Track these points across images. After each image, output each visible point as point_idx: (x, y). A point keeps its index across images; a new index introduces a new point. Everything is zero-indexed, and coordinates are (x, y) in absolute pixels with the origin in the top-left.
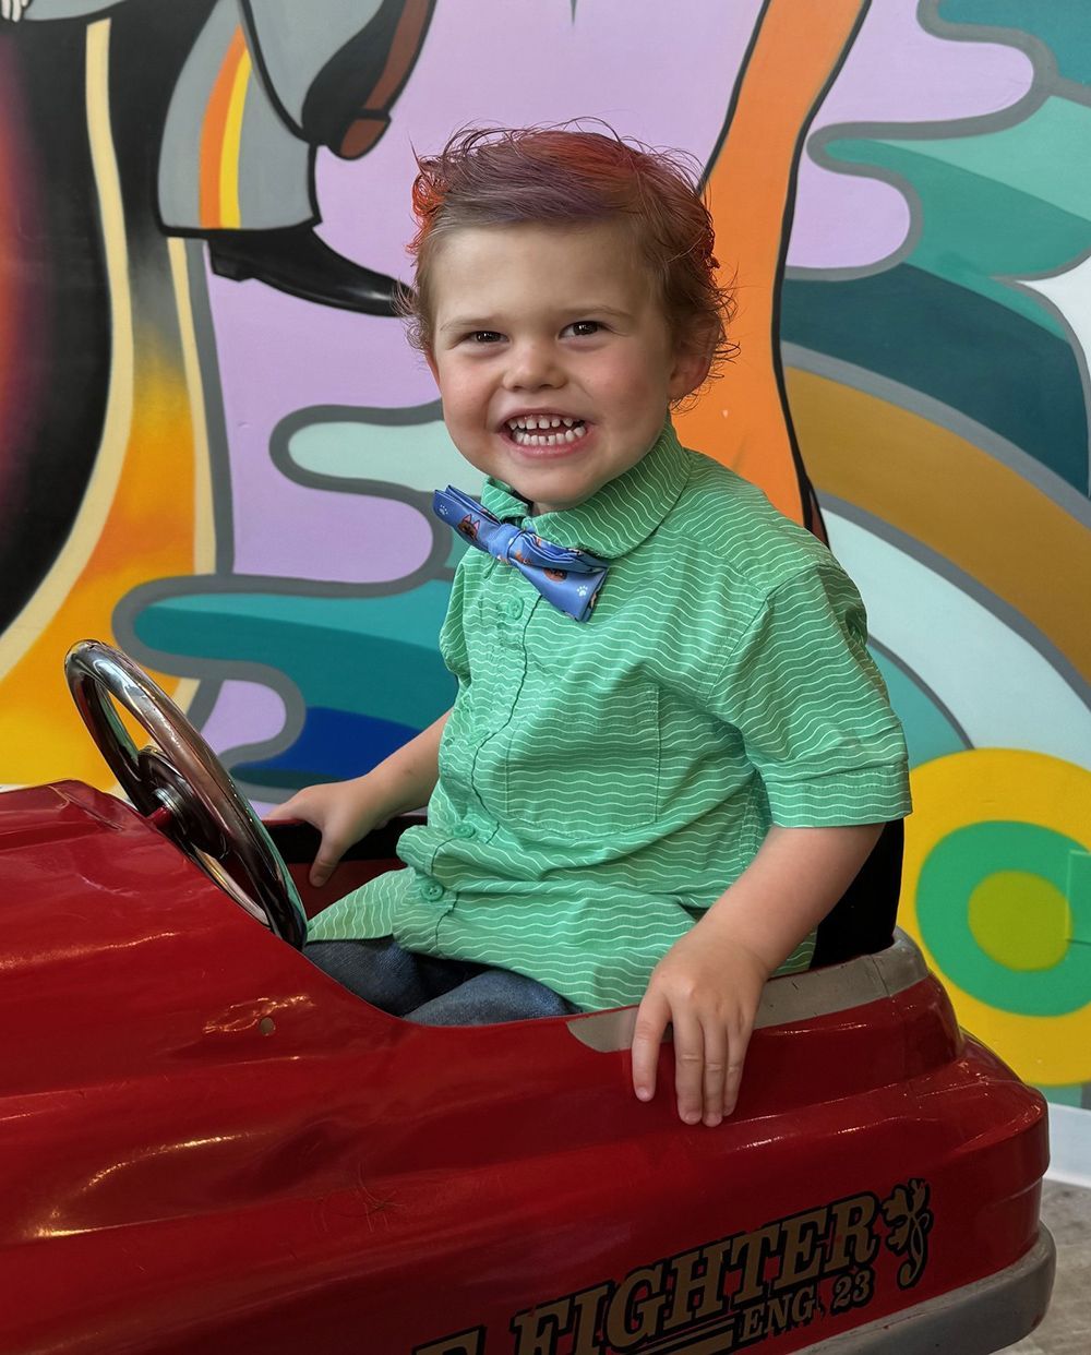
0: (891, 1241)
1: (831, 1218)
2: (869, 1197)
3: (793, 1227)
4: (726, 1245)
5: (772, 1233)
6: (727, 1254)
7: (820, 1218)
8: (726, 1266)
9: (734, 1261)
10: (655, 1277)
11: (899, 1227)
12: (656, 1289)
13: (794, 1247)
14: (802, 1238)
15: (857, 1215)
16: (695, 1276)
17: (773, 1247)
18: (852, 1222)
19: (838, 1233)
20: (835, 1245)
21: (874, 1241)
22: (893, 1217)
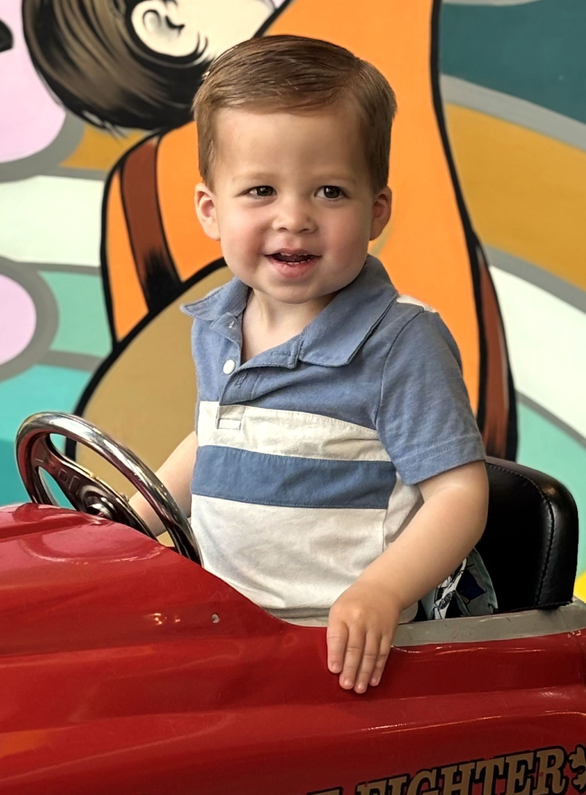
0: (576, 782)
1: (536, 760)
2: (560, 750)
3: (512, 761)
4: (472, 766)
5: (500, 763)
6: (473, 772)
7: (529, 758)
8: (472, 780)
9: (477, 777)
10: (432, 776)
11: (581, 773)
12: (433, 786)
13: (514, 776)
14: (518, 770)
15: (553, 761)
16: (455, 782)
17: (501, 773)
18: (550, 765)
19: (540, 771)
20: (539, 778)
21: (564, 781)
22: (577, 767)
